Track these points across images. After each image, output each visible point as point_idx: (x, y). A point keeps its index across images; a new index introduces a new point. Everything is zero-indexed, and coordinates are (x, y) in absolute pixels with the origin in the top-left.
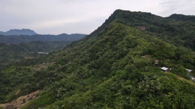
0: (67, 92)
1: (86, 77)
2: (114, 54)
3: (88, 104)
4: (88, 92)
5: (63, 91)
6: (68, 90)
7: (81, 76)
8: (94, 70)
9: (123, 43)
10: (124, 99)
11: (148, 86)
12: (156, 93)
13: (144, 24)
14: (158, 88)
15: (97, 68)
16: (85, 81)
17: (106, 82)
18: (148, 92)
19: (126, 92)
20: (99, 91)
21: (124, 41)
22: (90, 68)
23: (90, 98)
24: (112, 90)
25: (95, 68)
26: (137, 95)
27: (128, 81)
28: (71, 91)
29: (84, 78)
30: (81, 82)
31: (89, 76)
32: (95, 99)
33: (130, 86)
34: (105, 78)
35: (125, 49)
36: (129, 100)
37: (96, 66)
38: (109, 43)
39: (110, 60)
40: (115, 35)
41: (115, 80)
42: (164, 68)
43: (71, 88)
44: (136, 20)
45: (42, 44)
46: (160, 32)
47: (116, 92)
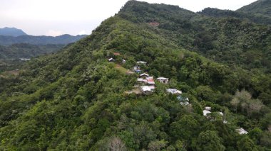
1: (54, 80)
7: (49, 79)
8: (65, 71)
13: (158, 19)
14: (92, 76)
21: (108, 37)
22: (61, 69)
29: (51, 82)
38: (94, 40)
44: (148, 14)
45: (30, 48)
46: (174, 30)
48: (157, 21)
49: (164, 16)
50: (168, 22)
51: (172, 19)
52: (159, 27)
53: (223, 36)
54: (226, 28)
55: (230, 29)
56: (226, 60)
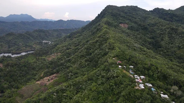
0: (74, 76)
1: (84, 67)
2: (101, 53)
3: (86, 82)
4: (86, 76)
5: (72, 75)
6: (74, 75)
7: (81, 66)
8: (88, 62)
9: (106, 45)
10: (102, 79)
11: (111, 74)
12: (114, 77)
14: (115, 75)
15: (90, 61)
16: (83, 69)
17: (94, 71)
18: (111, 77)
19: (103, 77)
20: (91, 76)
21: (107, 44)
22: (86, 61)
23: (87, 79)
24: (97, 75)
25: (89, 61)
26: (107, 78)
27: (104, 71)
28: (76, 75)
29: (82, 68)
30: (81, 70)
31: (86, 66)
32: (89, 80)
33: (105, 74)
34: (94, 68)
35: (107, 50)
36: (103, 80)
37: (90, 60)
38: (98, 43)
39: (98, 57)
40: (102, 37)
41: (99, 71)
42: (120, 66)
43: (76, 73)
47: (99, 76)
48: (127, 24)
49: (130, 20)
50: (133, 24)
51: (136, 23)
52: (128, 28)
53: (167, 38)
54: (169, 33)
55: (171, 34)
56: (168, 55)
